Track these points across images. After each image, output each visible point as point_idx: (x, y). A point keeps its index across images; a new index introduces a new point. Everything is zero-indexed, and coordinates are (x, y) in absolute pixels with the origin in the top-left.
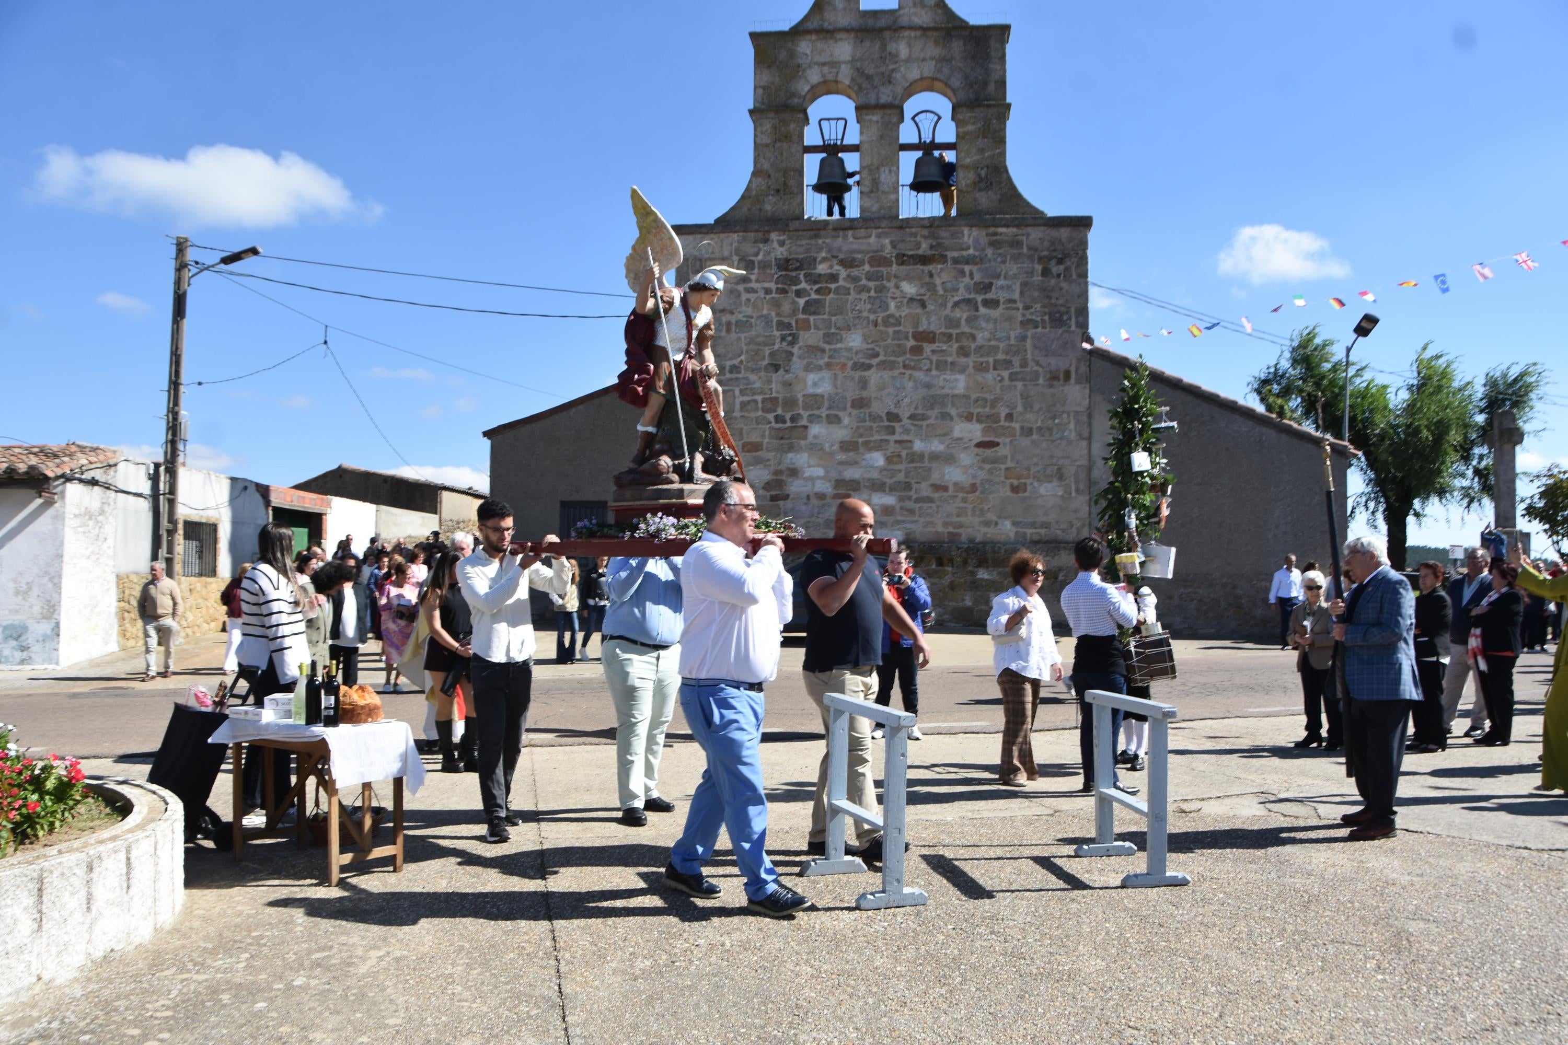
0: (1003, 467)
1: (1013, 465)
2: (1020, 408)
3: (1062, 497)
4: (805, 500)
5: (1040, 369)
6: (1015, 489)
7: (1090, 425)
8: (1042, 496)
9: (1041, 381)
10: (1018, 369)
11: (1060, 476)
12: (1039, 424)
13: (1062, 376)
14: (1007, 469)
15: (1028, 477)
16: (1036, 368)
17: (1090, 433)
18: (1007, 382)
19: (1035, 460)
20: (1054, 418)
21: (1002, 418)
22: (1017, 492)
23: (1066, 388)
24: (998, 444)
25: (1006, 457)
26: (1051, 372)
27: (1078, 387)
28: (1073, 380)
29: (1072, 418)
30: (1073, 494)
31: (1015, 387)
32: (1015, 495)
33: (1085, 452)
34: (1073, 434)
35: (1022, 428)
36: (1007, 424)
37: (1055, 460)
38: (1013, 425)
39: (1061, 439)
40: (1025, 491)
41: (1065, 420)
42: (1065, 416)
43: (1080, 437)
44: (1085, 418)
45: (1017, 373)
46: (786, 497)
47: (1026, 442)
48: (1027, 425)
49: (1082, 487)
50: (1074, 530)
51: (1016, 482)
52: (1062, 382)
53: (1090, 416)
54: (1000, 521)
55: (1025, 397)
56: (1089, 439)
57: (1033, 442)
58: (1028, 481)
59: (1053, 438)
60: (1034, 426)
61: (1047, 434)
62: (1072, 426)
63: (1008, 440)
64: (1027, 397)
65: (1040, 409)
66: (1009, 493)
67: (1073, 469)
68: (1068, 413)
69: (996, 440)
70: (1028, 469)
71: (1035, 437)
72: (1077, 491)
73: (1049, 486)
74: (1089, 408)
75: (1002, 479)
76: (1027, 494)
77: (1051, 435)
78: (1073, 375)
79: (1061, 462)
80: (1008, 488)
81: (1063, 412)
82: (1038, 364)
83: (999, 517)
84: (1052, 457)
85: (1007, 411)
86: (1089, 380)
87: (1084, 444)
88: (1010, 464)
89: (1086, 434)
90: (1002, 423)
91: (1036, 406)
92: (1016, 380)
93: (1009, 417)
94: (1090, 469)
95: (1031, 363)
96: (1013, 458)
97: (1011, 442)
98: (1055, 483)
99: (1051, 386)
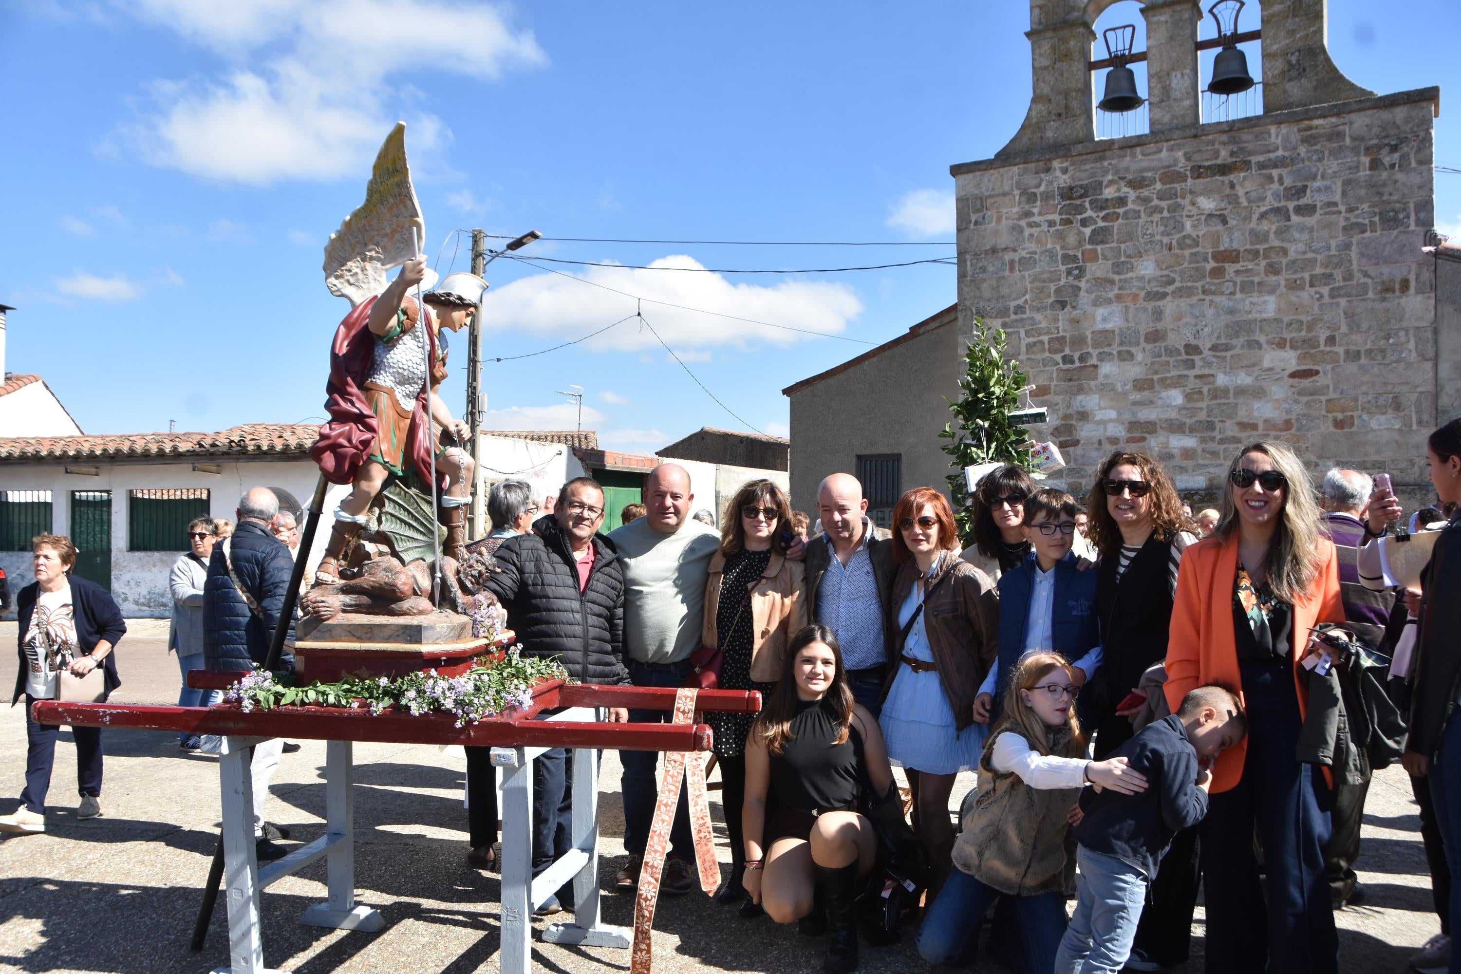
0: (1323, 398)
1: (1335, 396)
2: (1344, 329)
3: (1400, 430)
4: (1096, 446)
5: (1369, 281)
6: (1339, 424)
7: (1436, 342)
8: (1373, 431)
9: (1371, 295)
10: (1341, 284)
11: (1397, 405)
12: (1368, 347)
13: (1397, 287)
14: (1328, 401)
15: (1355, 409)
16: (1363, 280)
17: (1437, 352)
18: (1327, 299)
19: (1364, 388)
20: (1387, 337)
21: (1322, 342)
22: (1342, 428)
23: (1404, 301)
24: (1317, 373)
25: (1328, 387)
26: (1383, 283)
27: (1419, 298)
28: (1412, 290)
29: (1411, 336)
30: (1415, 427)
31: (1338, 304)
32: (1339, 431)
33: (1430, 375)
34: (1414, 354)
35: (1347, 352)
36: (1328, 349)
37: (1390, 388)
38: (1336, 349)
39: (1397, 361)
40: (1352, 425)
41: (1403, 339)
42: (1402, 333)
43: (1423, 357)
44: (1429, 335)
45: (1339, 288)
46: (1076, 443)
47: (1352, 368)
48: (1352, 348)
49: (1425, 417)
50: (1416, 469)
51: (1340, 416)
52: (1397, 293)
53: (1436, 332)
54: (1320, 462)
55: (1350, 315)
56: (1436, 359)
57: (1361, 367)
58: (1355, 414)
59: (1387, 361)
60: (1363, 349)
61: (1379, 357)
62: (1412, 345)
63: (1329, 367)
64: (1353, 315)
65: (1370, 328)
66: (1332, 429)
67: (1414, 397)
68: (1407, 331)
69: (1315, 368)
70: (1356, 400)
71: (1363, 361)
72: (1420, 423)
73: (1383, 418)
74: (1435, 321)
75: (1323, 413)
76: (1354, 429)
77: (1384, 358)
78: (1413, 284)
79: (1397, 390)
80: (1330, 423)
81: (1401, 329)
82: (1366, 274)
83: (1320, 457)
84: (1386, 384)
85: (1328, 333)
86: (1434, 288)
87: (1429, 365)
88: (1332, 395)
89: (1431, 353)
90: (1322, 348)
91: (1365, 326)
92: (1338, 296)
93: (1331, 340)
94: (1436, 396)
95: (1357, 275)
96: (1336, 388)
97: (1333, 368)
98: (1391, 414)
99: (1384, 300)
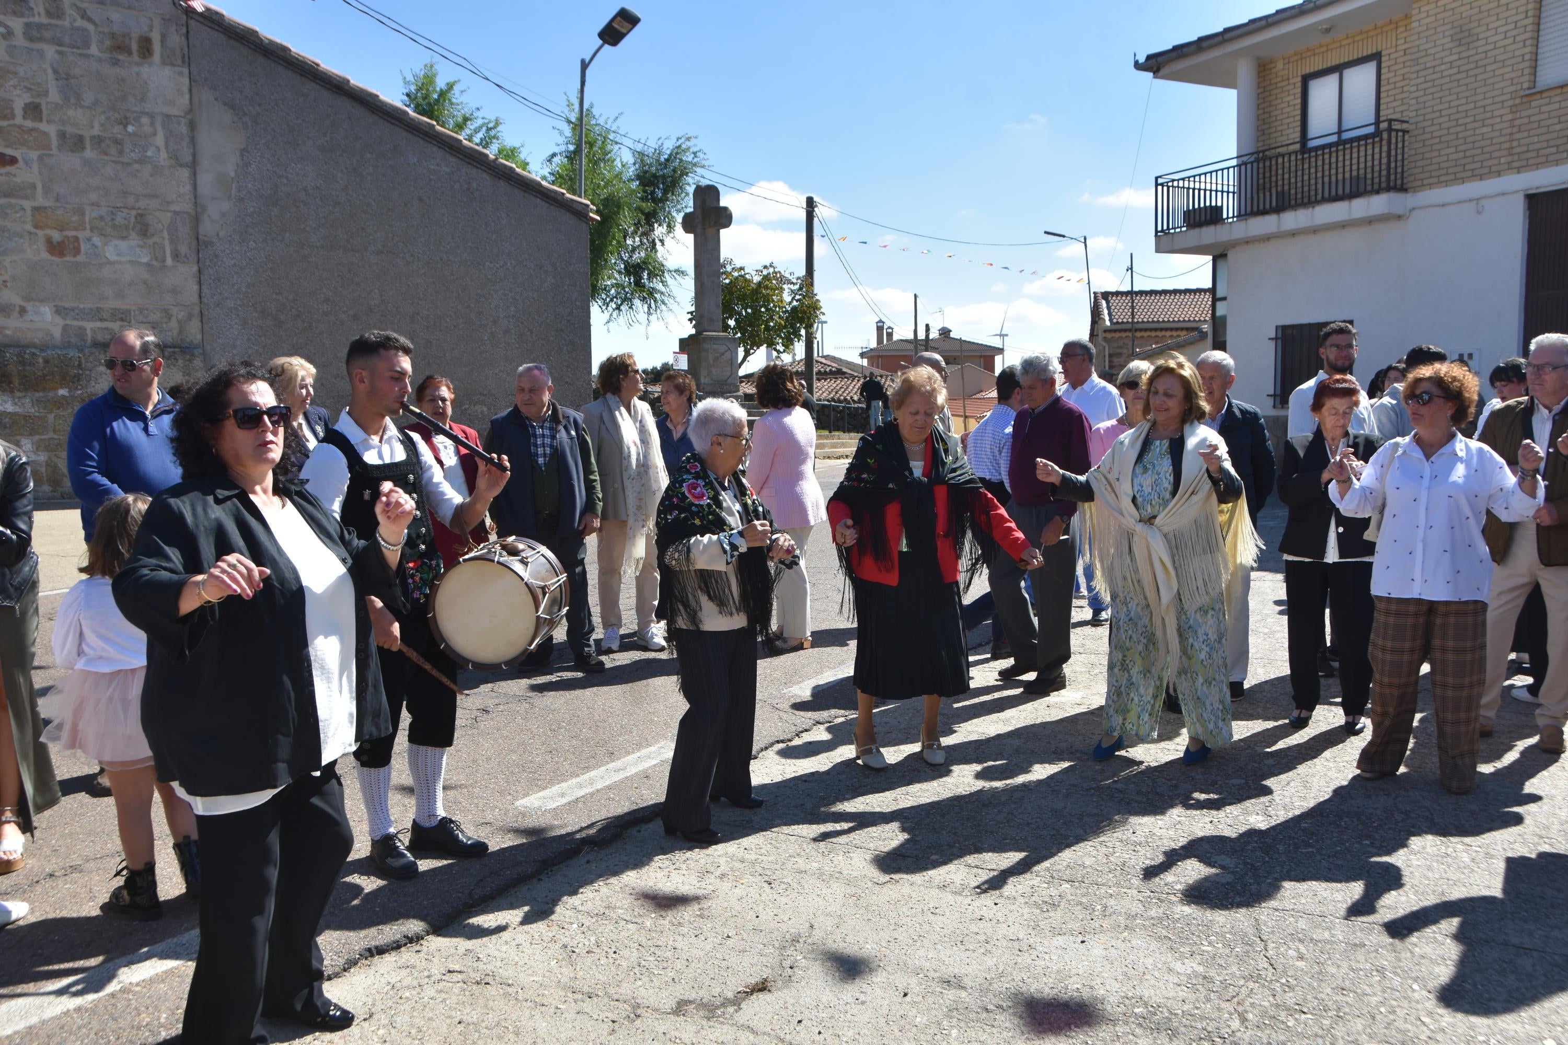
0: (27, 204)
1: (47, 204)
2: (54, 96)
3: (148, 265)
5: (91, 27)
6: (56, 248)
7: (193, 141)
8: (111, 263)
9: (94, 50)
10: (44, 20)
11: (144, 230)
12: (96, 131)
13: (134, 47)
14: (36, 210)
15: (80, 226)
16: (80, 23)
17: (194, 156)
18: (20, 40)
19: (93, 197)
20: (124, 122)
21: (19, 112)
22: (61, 254)
23: (145, 70)
24: (13, 161)
25: (34, 187)
26: (113, 35)
27: (167, 71)
28: (157, 57)
29: (159, 127)
30: (169, 262)
31: (41, 54)
32: (57, 259)
33: (187, 188)
34: (163, 155)
35: (62, 135)
36: (29, 124)
37: (131, 200)
38: (43, 126)
39: (140, 161)
40: (77, 251)
41: (147, 129)
42: (145, 120)
43: (176, 161)
44: (184, 129)
45: (40, 26)
47: (70, 161)
48: (70, 130)
49: (183, 249)
50: (174, 324)
51: (56, 236)
52: (135, 57)
53: (192, 125)
54: (29, 306)
55: (63, 77)
56: (193, 166)
57: (87, 162)
58: (81, 235)
59: (125, 159)
60: (87, 134)
61: (113, 151)
62: (160, 140)
63: (34, 155)
64: (68, 77)
65: (96, 103)
66: (45, 255)
67: (166, 218)
68: (152, 116)
69: (9, 152)
70: (82, 213)
71: (89, 153)
72: (176, 256)
73: (123, 244)
74: (190, 111)
75: (29, 227)
76: (80, 258)
77: (121, 152)
78: (157, 47)
79: (142, 204)
80: (42, 245)
81: (143, 113)
82: (84, 15)
83: (28, 299)
84: (125, 193)
85: (27, 98)
86: (187, 61)
87: (185, 173)
88: (40, 201)
89: (188, 158)
90: (19, 120)
91: (89, 97)
92: (40, 40)
93: (33, 110)
94: (196, 220)
95: (69, 11)
96: (47, 190)
97: (40, 158)
98: (134, 240)
99: (116, 63)
